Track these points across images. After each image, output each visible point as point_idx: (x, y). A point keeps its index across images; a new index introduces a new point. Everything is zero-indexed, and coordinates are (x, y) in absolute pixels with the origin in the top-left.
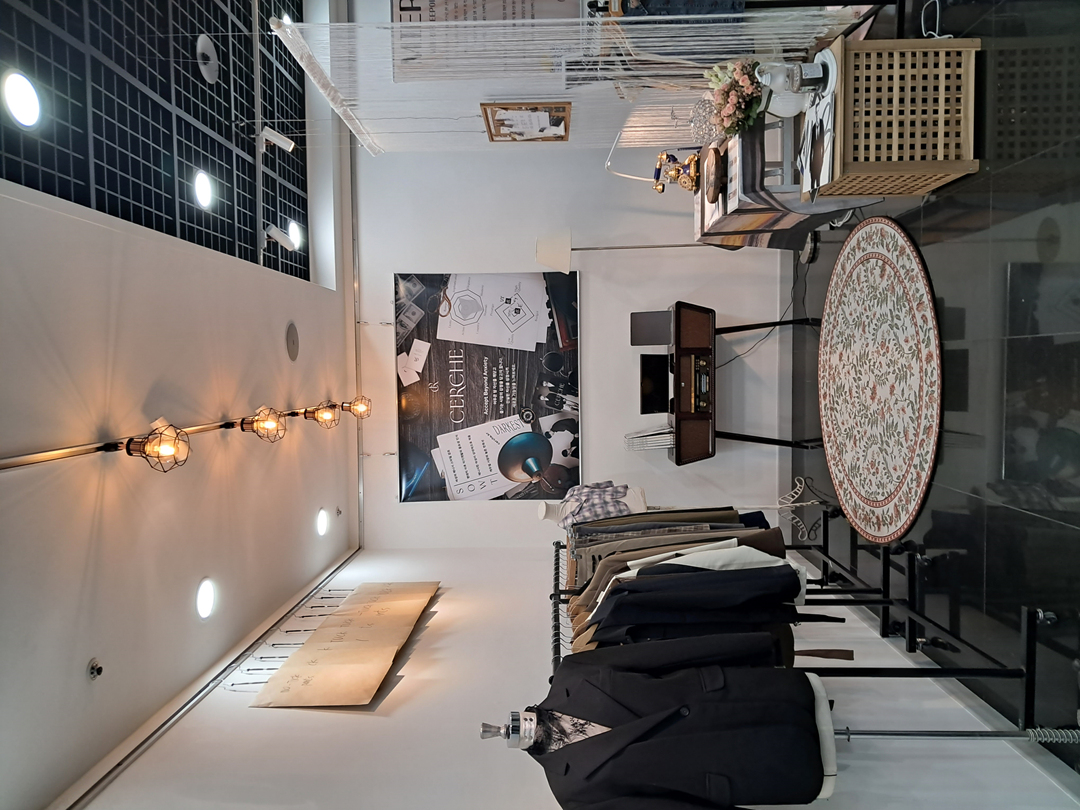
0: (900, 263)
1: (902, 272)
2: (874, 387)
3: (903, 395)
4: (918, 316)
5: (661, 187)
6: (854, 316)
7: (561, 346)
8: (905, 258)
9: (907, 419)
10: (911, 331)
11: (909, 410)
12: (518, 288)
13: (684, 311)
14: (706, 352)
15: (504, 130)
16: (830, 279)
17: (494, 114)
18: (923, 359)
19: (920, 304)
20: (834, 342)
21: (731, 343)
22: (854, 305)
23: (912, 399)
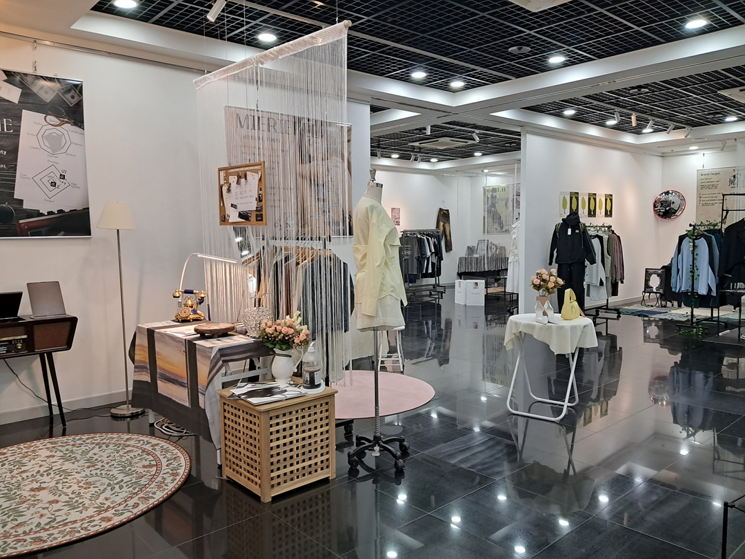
0: (165, 476)
1: (159, 479)
2: (44, 488)
3: (56, 511)
4: (135, 500)
5: (178, 295)
6: (96, 457)
7: (21, 221)
8: (172, 477)
9: (36, 521)
10: (119, 500)
11: (44, 521)
12: (74, 186)
13: (68, 324)
14: (30, 347)
15: (233, 179)
16: (112, 432)
17: (256, 171)
18: (102, 516)
19: (146, 499)
20: (60, 448)
21: (29, 369)
22: (105, 455)
23: (58, 519)
